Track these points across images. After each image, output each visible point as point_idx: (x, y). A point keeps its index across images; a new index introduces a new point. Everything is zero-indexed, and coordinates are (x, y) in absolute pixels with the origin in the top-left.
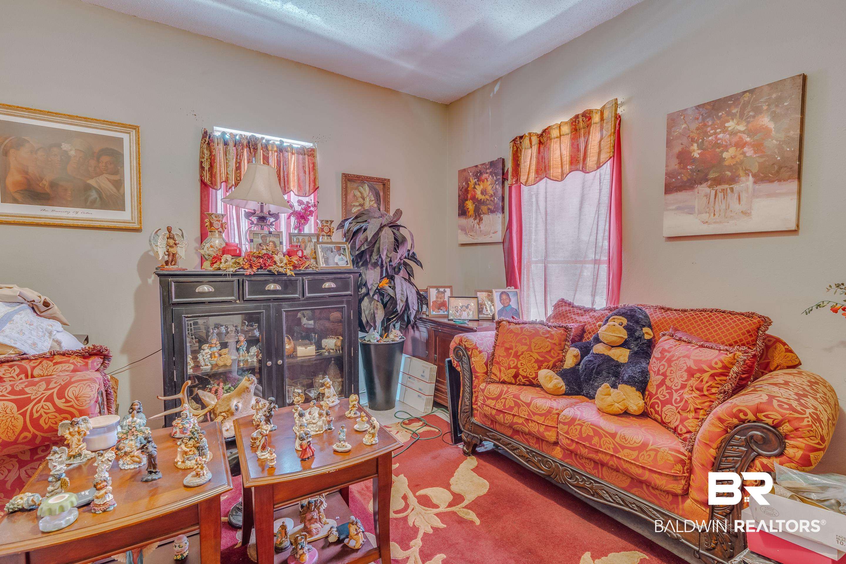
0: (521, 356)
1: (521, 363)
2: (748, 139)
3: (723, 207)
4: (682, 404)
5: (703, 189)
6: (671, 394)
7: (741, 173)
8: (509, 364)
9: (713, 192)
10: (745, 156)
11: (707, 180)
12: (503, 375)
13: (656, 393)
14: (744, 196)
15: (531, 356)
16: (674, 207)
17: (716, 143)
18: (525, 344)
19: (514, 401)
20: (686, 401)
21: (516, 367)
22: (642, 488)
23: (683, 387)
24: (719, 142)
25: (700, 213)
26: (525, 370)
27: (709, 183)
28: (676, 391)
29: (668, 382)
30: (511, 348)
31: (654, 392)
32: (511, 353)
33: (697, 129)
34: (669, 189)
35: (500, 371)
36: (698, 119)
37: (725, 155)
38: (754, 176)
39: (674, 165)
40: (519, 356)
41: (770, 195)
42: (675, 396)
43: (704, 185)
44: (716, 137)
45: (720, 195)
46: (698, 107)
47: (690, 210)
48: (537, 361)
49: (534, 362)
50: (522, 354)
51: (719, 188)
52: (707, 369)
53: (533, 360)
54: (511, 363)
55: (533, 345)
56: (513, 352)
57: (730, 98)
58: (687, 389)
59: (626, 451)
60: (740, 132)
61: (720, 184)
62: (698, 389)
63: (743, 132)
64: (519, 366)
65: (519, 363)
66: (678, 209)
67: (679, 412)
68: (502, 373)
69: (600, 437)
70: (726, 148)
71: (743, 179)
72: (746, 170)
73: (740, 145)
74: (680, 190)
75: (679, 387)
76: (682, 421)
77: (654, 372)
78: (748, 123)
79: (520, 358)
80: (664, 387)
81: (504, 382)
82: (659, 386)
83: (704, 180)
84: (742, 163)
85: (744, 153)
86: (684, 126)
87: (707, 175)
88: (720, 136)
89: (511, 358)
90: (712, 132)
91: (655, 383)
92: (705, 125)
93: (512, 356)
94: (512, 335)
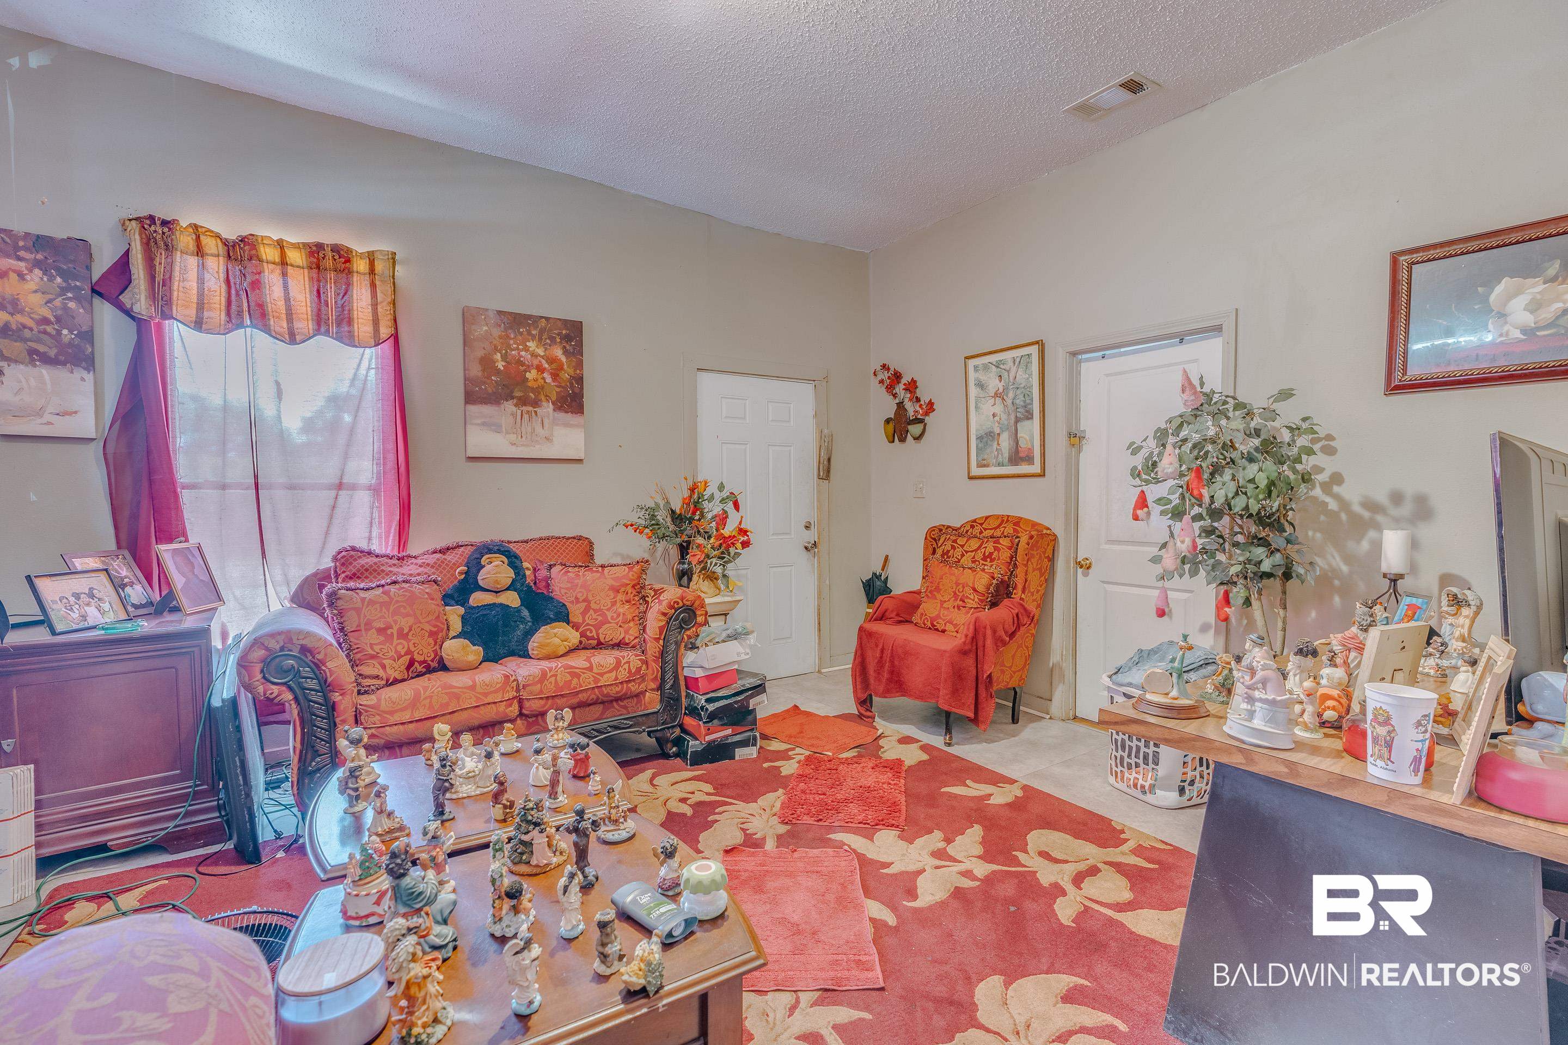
0: (410, 634)
1: (414, 644)
2: (547, 366)
3: (529, 429)
4: (621, 618)
5: (509, 406)
6: (604, 615)
7: (543, 398)
8: (396, 652)
9: (519, 412)
10: (545, 382)
11: (513, 398)
12: (390, 671)
13: (584, 621)
14: (546, 421)
15: (422, 629)
16: (479, 421)
17: (519, 360)
18: (407, 615)
19: (446, 693)
20: (624, 614)
21: (408, 652)
22: (614, 707)
23: (614, 604)
24: (522, 359)
25: (507, 433)
26: (421, 652)
27: (515, 401)
28: (608, 610)
29: (593, 606)
30: (389, 627)
31: (581, 621)
32: (392, 633)
33: (500, 337)
34: (470, 398)
35: (384, 667)
36: (500, 326)
37: (528, 375)
38: (553, 403)
39: (476, 371)
40: (407, 634)
41: (567, 425)
42: (609, 615)
43: (510, 402)
44: (519, 353)
45: (526, 416)
46: (500, 313)
47: (497, 429)
48: (432, 634)
49: (429, 637)
50: (410, 630)
51: (525, 408)
52: (628, 582)
53: (427, 634)
54: (399, 648)
55: (418, 613)
56: (395, 631)
57: (529, 317)
58: (618, 605)
59: (606, 676)
60: (540, 356)
61: (525, 405)
62: (627, 602)
63: (542, 357)
64: (412, 649)
65: (411, 644)
66: (484, 424)
67: (620, 626)
68: (388, 669)
69: (578, 676)
70: (528, 369)
71: (545, 404)
72: (546, 396)
73: (540, 369)
74: (486, 403)
75: (610, 606)
76: (626, 632)
77: (572, 602)
78: (546, 349)
79: (410, 637)
80: (591, 612)
81: (396, 681)
82: (584, 613)
83: (510, 397)
84: (543, 387)
85: (544, 379)
86: (485, 328)
87: (512, 392)
88: (523, 353)
89: (395, 642)
90: (515, 346)
91: (578, 612)
92: (508, 337)
93: (395, 636)
94: (377, 606)
